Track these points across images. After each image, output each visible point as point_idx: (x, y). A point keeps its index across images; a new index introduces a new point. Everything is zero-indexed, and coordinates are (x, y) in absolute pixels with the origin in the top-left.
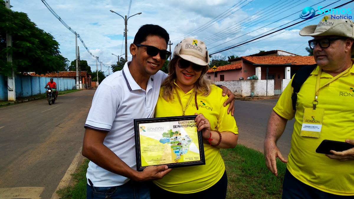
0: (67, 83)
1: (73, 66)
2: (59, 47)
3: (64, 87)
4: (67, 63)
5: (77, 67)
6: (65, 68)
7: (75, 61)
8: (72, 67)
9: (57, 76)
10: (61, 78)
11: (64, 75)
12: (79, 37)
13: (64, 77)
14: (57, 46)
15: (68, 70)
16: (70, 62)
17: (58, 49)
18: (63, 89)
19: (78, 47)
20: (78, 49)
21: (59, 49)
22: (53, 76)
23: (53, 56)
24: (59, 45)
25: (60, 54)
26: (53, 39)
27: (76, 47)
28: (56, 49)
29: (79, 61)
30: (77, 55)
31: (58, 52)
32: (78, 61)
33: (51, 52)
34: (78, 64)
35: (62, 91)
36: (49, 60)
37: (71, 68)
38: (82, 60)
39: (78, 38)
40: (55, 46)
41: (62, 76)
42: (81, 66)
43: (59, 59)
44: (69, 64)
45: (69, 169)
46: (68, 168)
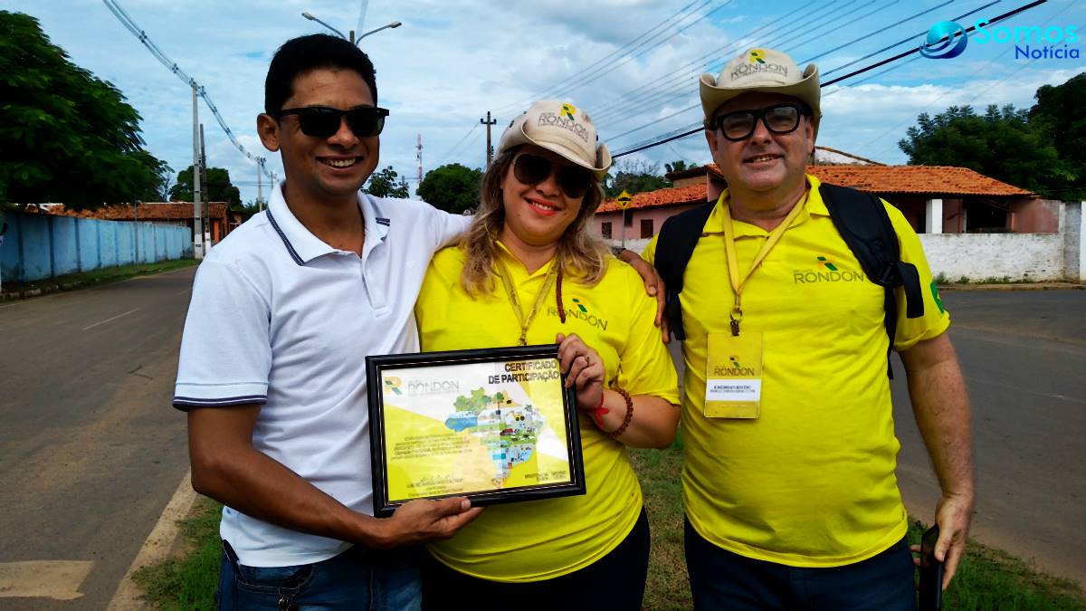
0: (165, 239)
1: (184, 185)
2: (141, 124)
3: (156, 252)
4: (164, 175)
5: (197, 187)
6: (158, 192)
7: (191, 169)
8: (182, 188)
9: (134, 216)
10: (145, 223)
11: (157, 214)
12: (203, 94)
13: (155, 220)
14: (135, 122)
15: (168, 199)
16: (173, 172)
17: (138, 132)
18: (151, 258)
19: (201, 125)
20: (199, 131)
21: (140, 130)
22: (120, 217)
23: (120, 153)
24: (139, 121)
25: (143, 147)
26: (122, 101)
27: (195, 126)
28: (130, 130)
29: (203, 170)
30: (195, 150)
31: (136, 141)
32: (201, 171)
33: (113, 139)
34: (201, 181)
35: (151, 264)
36: (109, 167)
37: (176, 194)
38: (214, 169)
39: (200, 99)
40: (129, 124)
41: (149, 216)
42: (209, 185)
43: (139, 162)
44: (173, 180)
45: (171, 504)
46: (167, 503)
